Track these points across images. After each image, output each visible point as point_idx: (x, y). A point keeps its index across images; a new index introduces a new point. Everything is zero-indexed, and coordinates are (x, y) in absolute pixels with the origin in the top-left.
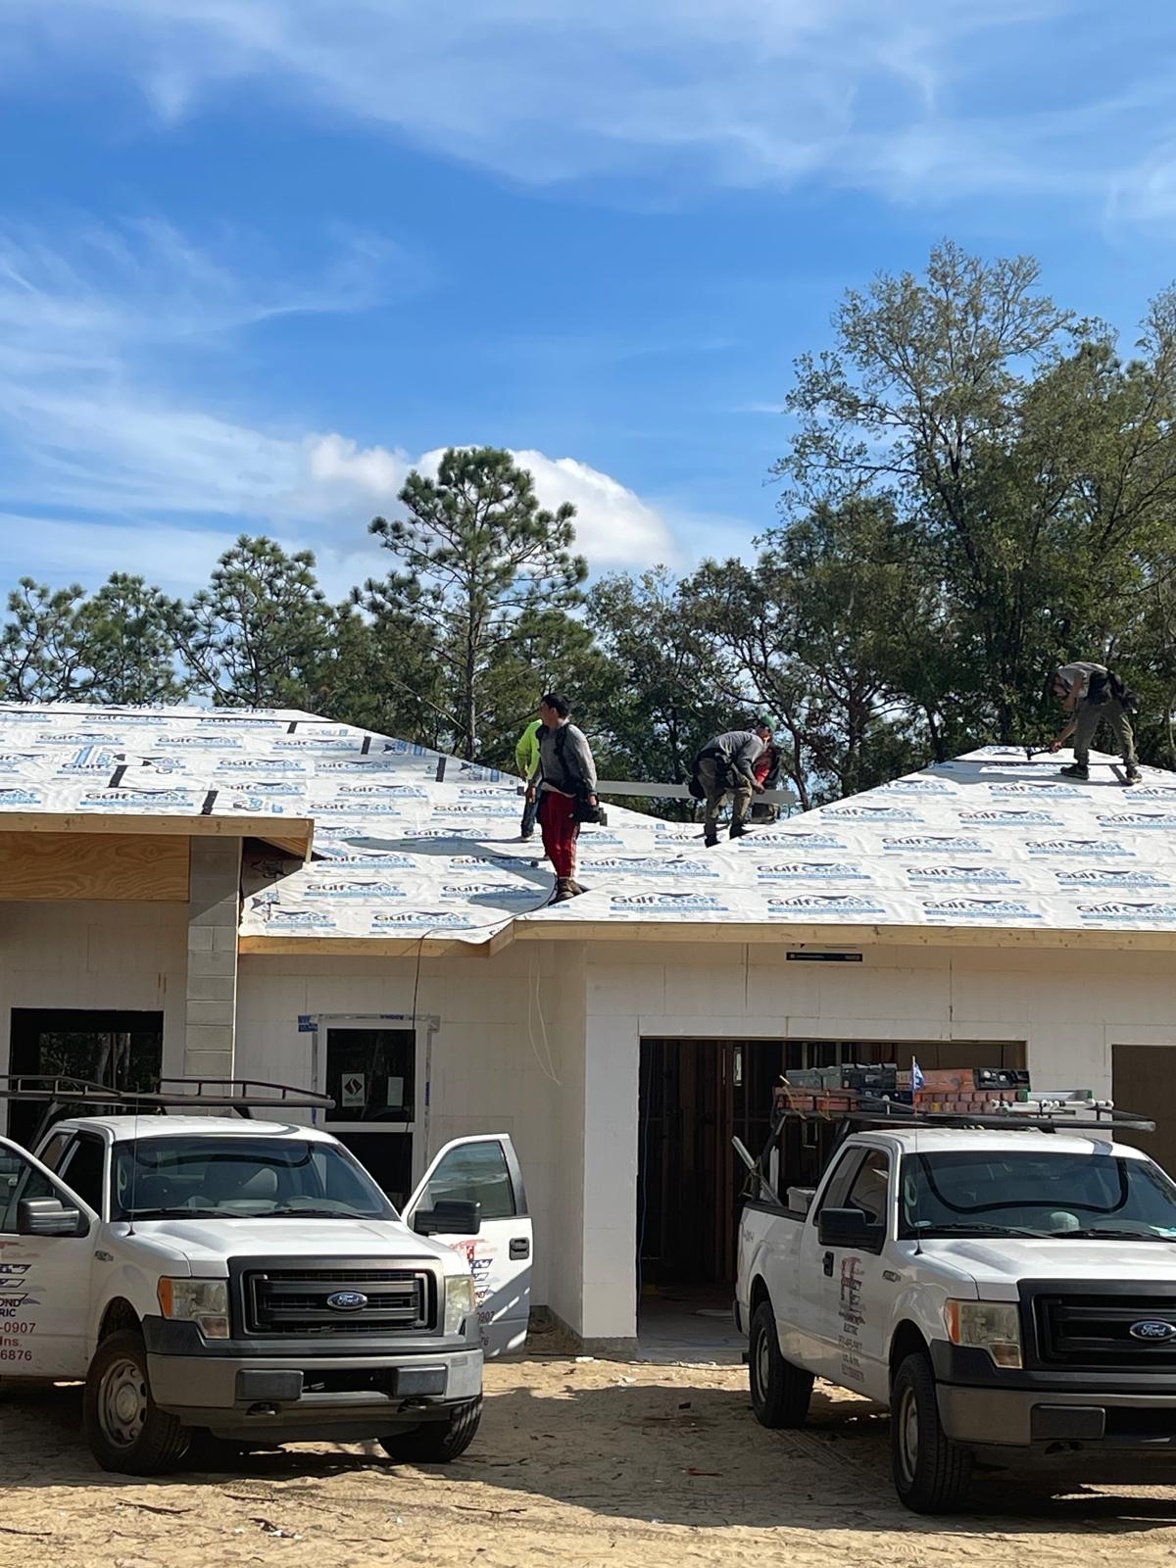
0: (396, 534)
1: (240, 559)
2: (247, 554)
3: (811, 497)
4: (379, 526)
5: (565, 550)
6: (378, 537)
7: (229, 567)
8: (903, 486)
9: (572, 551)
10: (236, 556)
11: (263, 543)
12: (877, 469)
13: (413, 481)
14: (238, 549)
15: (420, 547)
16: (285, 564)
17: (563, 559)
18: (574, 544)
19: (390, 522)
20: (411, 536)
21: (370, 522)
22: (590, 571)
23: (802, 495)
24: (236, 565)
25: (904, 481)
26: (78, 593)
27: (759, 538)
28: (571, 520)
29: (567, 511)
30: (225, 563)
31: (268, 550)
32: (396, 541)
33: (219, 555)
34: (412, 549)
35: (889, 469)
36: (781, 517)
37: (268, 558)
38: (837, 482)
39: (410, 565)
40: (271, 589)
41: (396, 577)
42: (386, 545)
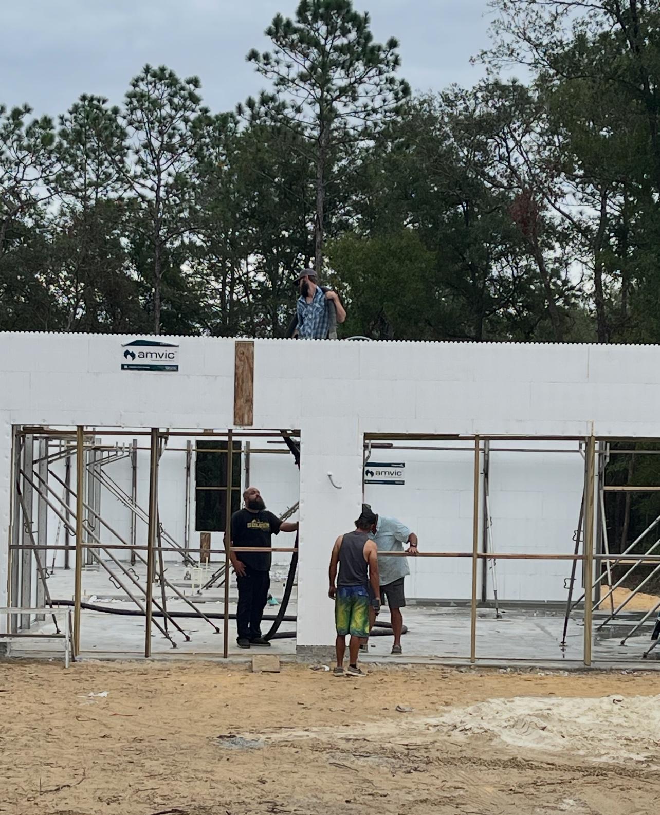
0: (265, 62)
1: (145, 82)
2: (149, 78)
3: (513, 25)
4: (253, 56)
5: (392, 74)
6: (253, 64)
7: (137, 89)
8: (591, 17)
9: (398, 74)
10: (143, 80)
11: (163, 70)
12: (570, 4)
13: (277, 21)
14: (143, 75)
15: (283, 71)
16: (178, 86)
17: (391, 81)
18: (398, 68)
19: (261, 53)
20: (278, 63)
21: (247, 52)
22: (412, 90)
23: (506, 23)
24: (143, 86)
25: (592, 13)
26: (28, 110)
27: (475, 57)
28: (396, 51)
29: (393, 44)
30: (135, 86)
31: (167, 76)
32: (265, 67)
33: (130, 80)
34: (278, 73)
35: (579, 4)
36: (492, 41)
37: (166, 81)
38: (534, 15)
39: (277, 85)
40: (171, 105)
41: (265, 94)
42: (258, 70)
